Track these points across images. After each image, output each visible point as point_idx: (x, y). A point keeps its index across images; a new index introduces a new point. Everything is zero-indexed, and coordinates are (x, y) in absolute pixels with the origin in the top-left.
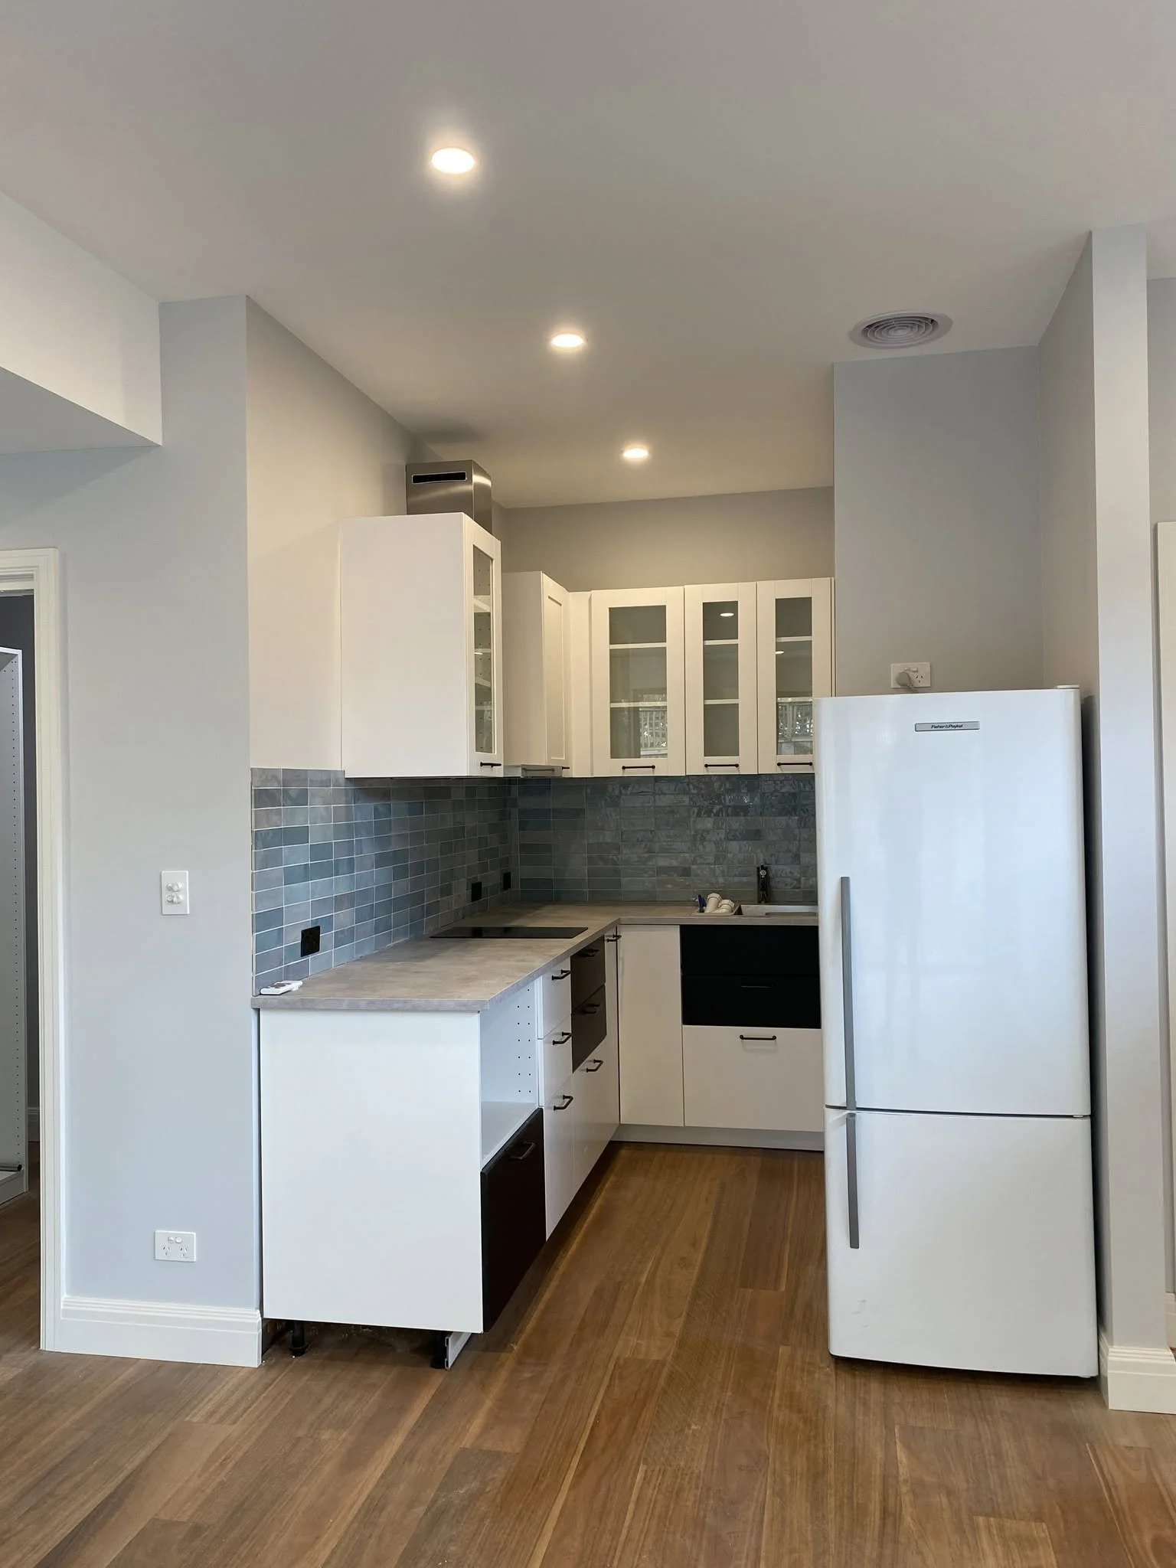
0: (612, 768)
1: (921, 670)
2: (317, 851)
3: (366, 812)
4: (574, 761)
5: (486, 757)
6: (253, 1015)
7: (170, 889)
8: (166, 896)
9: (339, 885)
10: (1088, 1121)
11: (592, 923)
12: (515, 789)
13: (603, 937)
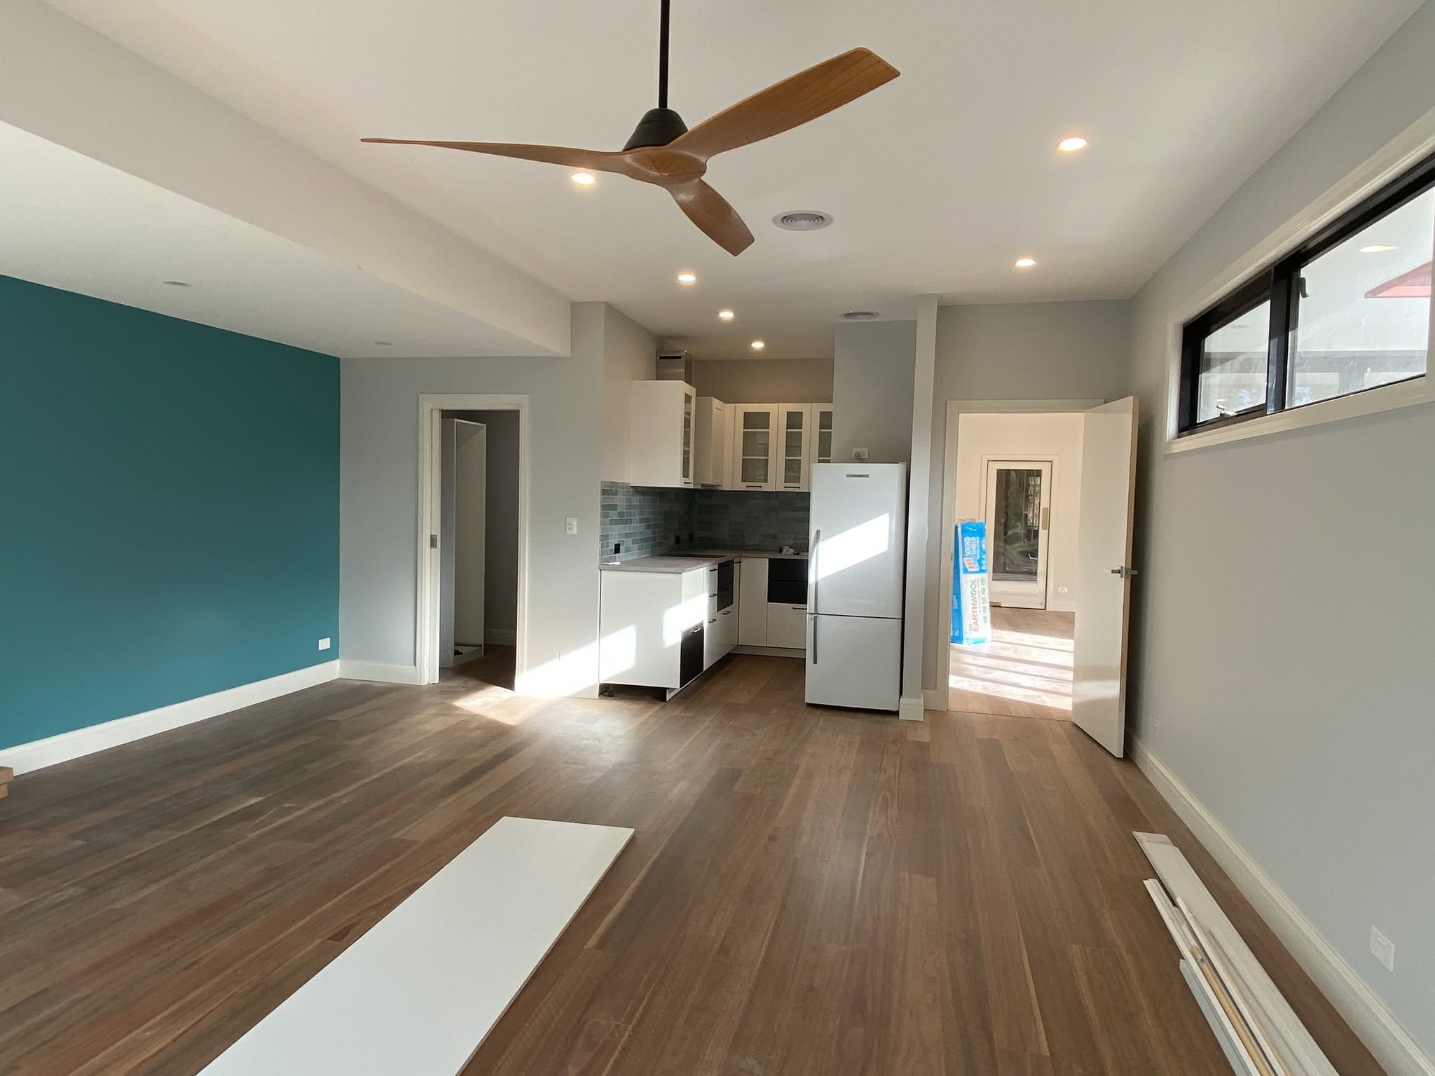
0: (741, 486)
1: (865, 452)
2: (621, 514)
3: (636, 500)
4: (724, 483)
5: (686, 480)
6: (599, 572)
7: (570, 524)
8: (568, 527)
9: (625, 529)
10: (900, 620)
11: (728, 556)
12: (697, 494)
13: (733, 560)
